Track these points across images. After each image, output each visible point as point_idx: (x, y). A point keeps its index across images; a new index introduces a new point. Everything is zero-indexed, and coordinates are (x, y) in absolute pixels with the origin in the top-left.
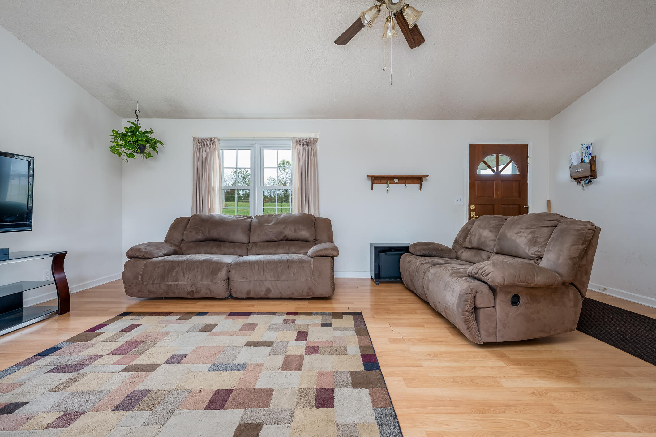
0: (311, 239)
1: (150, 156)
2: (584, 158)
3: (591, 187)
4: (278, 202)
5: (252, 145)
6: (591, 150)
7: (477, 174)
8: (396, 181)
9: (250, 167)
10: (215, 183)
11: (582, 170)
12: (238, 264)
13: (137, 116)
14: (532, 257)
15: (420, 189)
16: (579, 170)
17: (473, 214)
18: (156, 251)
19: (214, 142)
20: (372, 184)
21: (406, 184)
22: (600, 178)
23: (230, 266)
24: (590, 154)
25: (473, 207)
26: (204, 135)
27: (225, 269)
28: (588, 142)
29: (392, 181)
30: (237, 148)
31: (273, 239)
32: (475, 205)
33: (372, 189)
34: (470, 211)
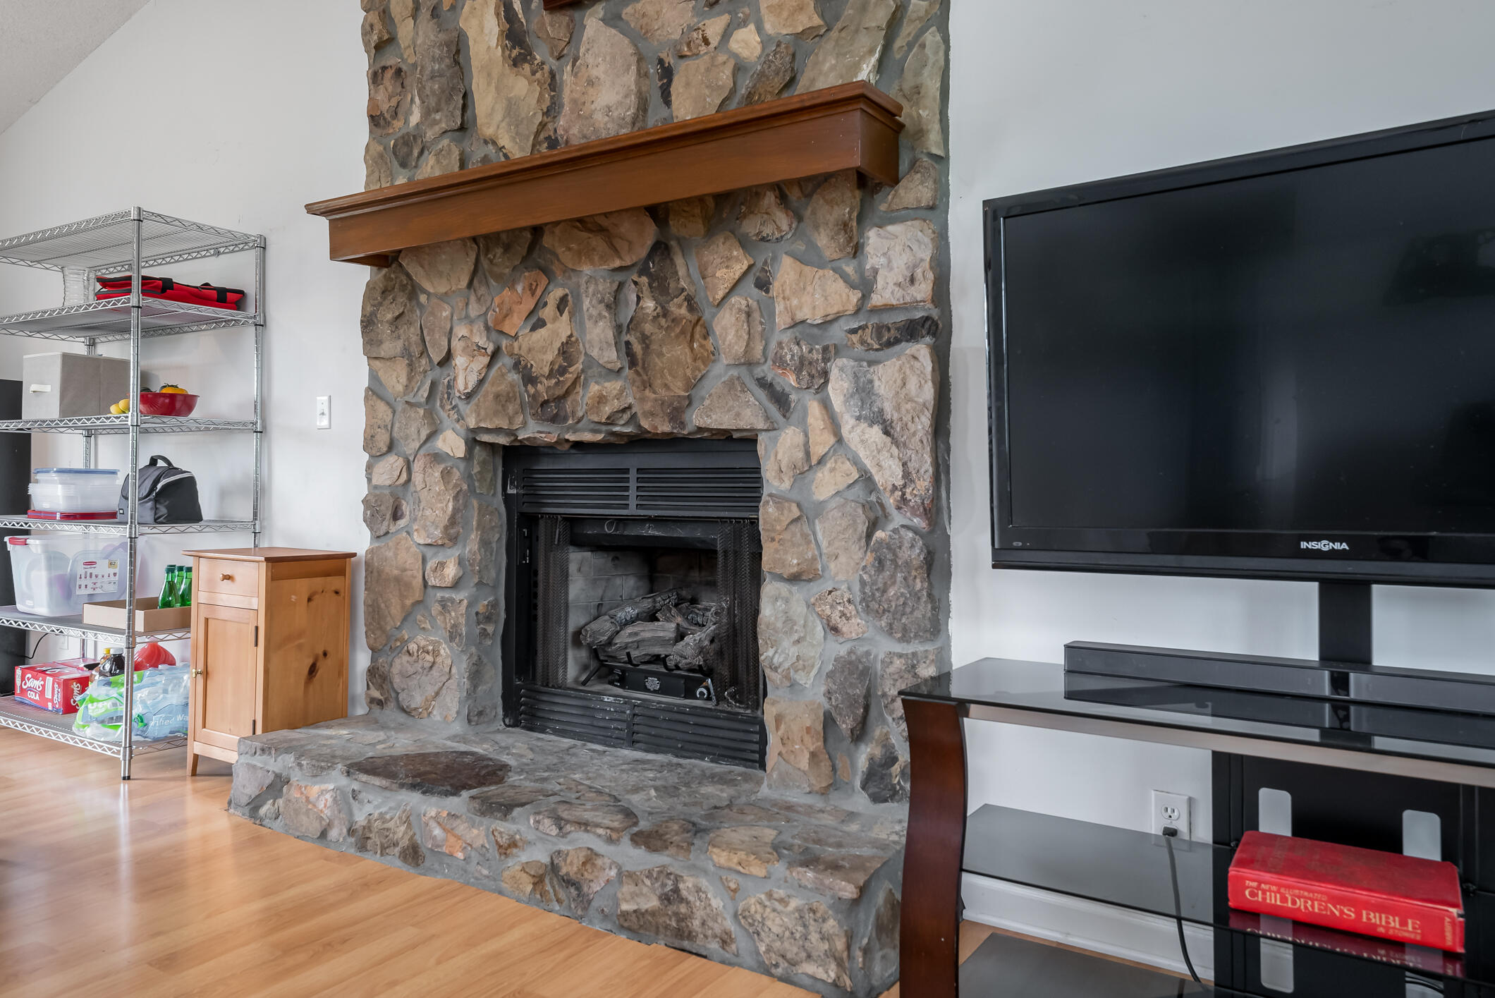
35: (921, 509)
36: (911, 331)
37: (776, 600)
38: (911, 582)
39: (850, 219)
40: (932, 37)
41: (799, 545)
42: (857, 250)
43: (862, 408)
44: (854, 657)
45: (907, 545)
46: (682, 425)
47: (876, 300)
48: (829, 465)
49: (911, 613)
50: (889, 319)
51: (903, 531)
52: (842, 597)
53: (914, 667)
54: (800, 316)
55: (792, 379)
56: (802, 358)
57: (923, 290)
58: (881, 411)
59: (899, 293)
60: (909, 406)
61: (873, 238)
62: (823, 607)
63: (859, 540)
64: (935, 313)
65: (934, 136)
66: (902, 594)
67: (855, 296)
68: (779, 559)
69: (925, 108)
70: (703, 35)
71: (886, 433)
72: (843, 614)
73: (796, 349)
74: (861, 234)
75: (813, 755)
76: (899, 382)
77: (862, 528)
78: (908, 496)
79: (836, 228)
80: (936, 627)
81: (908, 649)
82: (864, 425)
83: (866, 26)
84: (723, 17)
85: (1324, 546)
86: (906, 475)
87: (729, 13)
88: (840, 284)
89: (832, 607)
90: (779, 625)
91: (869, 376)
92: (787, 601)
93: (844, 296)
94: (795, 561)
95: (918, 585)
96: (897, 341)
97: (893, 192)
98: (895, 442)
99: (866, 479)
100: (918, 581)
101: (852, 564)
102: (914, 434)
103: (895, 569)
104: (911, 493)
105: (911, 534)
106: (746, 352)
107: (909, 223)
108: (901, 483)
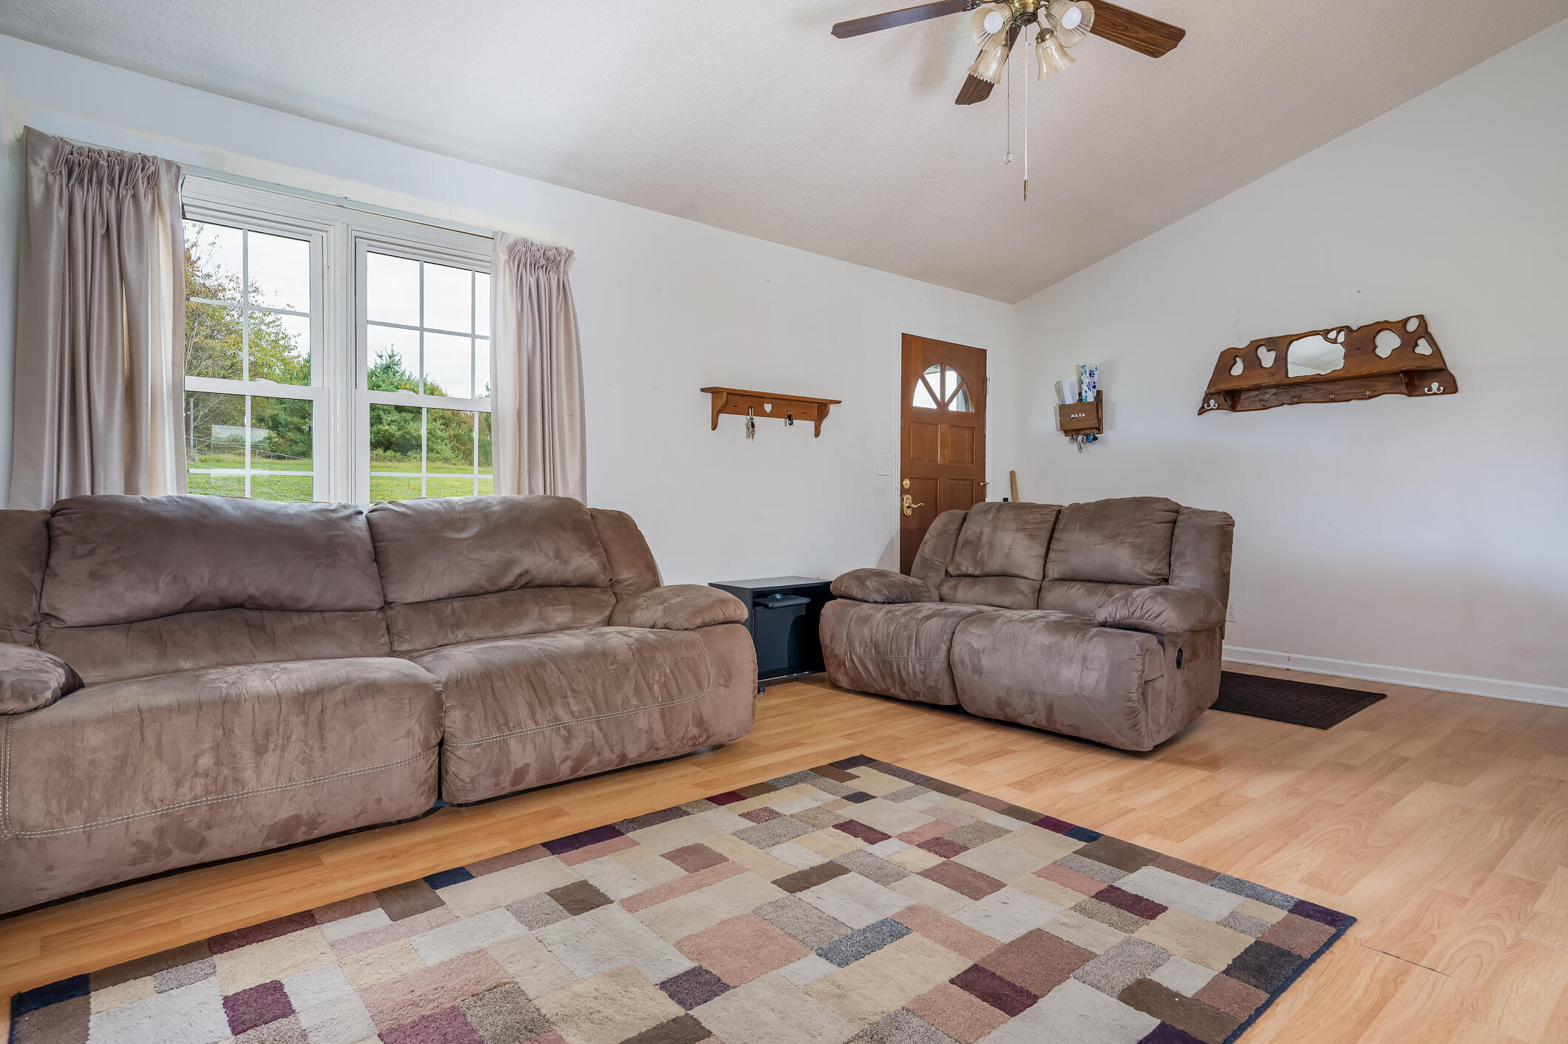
0: (602, 579)
2: (1083, 394)
3: (1092, 448)
6: (1096, 378)
7: (914, 405)
11: (1083, 415)
14: (1148, 580)
16: (1076, 416)
17: (908, 498)
22: (1107, 434)
24: (1094, 387)
25: (907, 483)
28: (1091, 363)
32: (911, 479)
34: (903, 491)
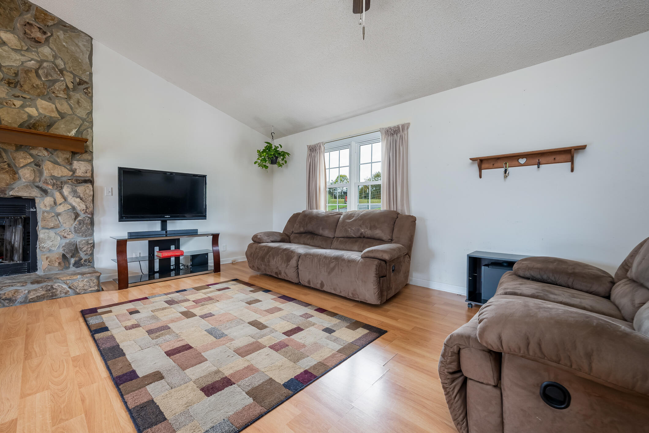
1: (280, 166)
4: (372, 198)
5: (350, 144)
8: (522, 161)
9: (348, 165)
10: (321, 184)
12: (306, 255)
13: (273, 137)
15: (572, 170)
18: (265, 238)
19: (320, 146)
20: (480, 169)
21: (539, 164)
23: (300, 256)
26: (313, 143)
27: (295, 258)
29: (515, 163)
30: (339, 148)
31: (352, 236)
33: (480, 177)
35: (91, 214)
36: (86, 181)
37: (45, 233)
38: (87, 226)
39: (69, 158)
40: (89, 130)
41: (54, 221)
42: (71, 164)
43: (74, 195)
44: (71, 242)
45: (87, 220)
46: (5, 194)
47: (77, 174)
48: (62, 205)
49: (88, 232)
50: (80, 179)
51: (86, 218)
52: (68, 231)
53: (88, 241)
54: (53, 174)
55: (50, 187)
56: (54, 183)
57: (89, 174)
58: (80, 196)
59: (83, 174)
60: (87, 195)
61: (75, 163)
62: (62, 233)
63: (73, 219)
64: (91, 179)
65: (90, 148)
66: (85, 229)
67: (71, 173)
68: (47, 224)
69: (88, 142)
70: (13, 103)
71: (81, 200)
72: (68, 234)
73: (52, 181)
74: (72, 161)
75: (59, 263)
76: (84, 191)
77: (73, 217)
78: (87, 211)
79: (64, 159)
80: (92, 234)
81: (87, 238)
82: (74, 198)
83: (75, 123)
84: (21, 101)
85: (167, 216)
86: (87, 207)
87: (23, 101)
88: (66, 170)
89: (64, 233)
90: (46, 238)
91: (76, 189)
92: (48, 233)
93: (68, 173)
94: (53, 225)
95: (89, 227)
96: (81, 183)
97: (81, 155)
98: (83, 201)
99: (74, 208)
100: (89, 226)
101: (70, 224)
102: (88, 200)
103: (84, 224)
104: (88, 211)
105: (88, 218)
106: (33, 179)
107: (85, 162)
108: (86, 209)
